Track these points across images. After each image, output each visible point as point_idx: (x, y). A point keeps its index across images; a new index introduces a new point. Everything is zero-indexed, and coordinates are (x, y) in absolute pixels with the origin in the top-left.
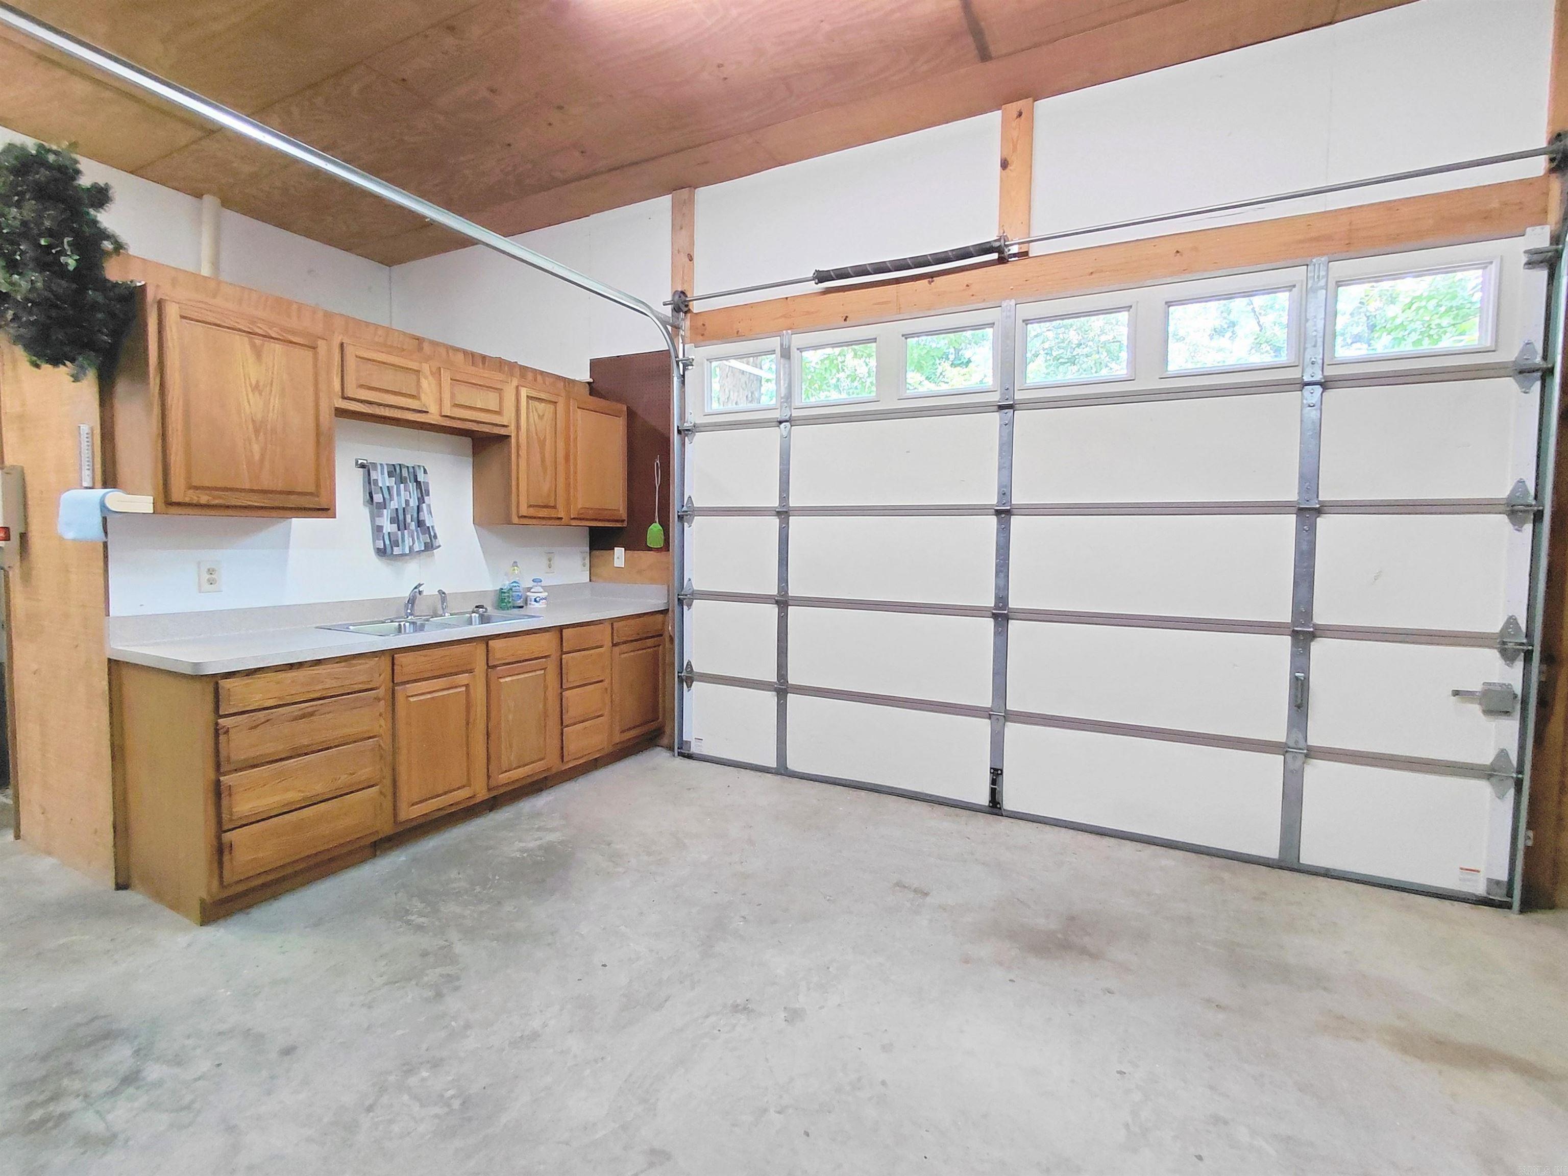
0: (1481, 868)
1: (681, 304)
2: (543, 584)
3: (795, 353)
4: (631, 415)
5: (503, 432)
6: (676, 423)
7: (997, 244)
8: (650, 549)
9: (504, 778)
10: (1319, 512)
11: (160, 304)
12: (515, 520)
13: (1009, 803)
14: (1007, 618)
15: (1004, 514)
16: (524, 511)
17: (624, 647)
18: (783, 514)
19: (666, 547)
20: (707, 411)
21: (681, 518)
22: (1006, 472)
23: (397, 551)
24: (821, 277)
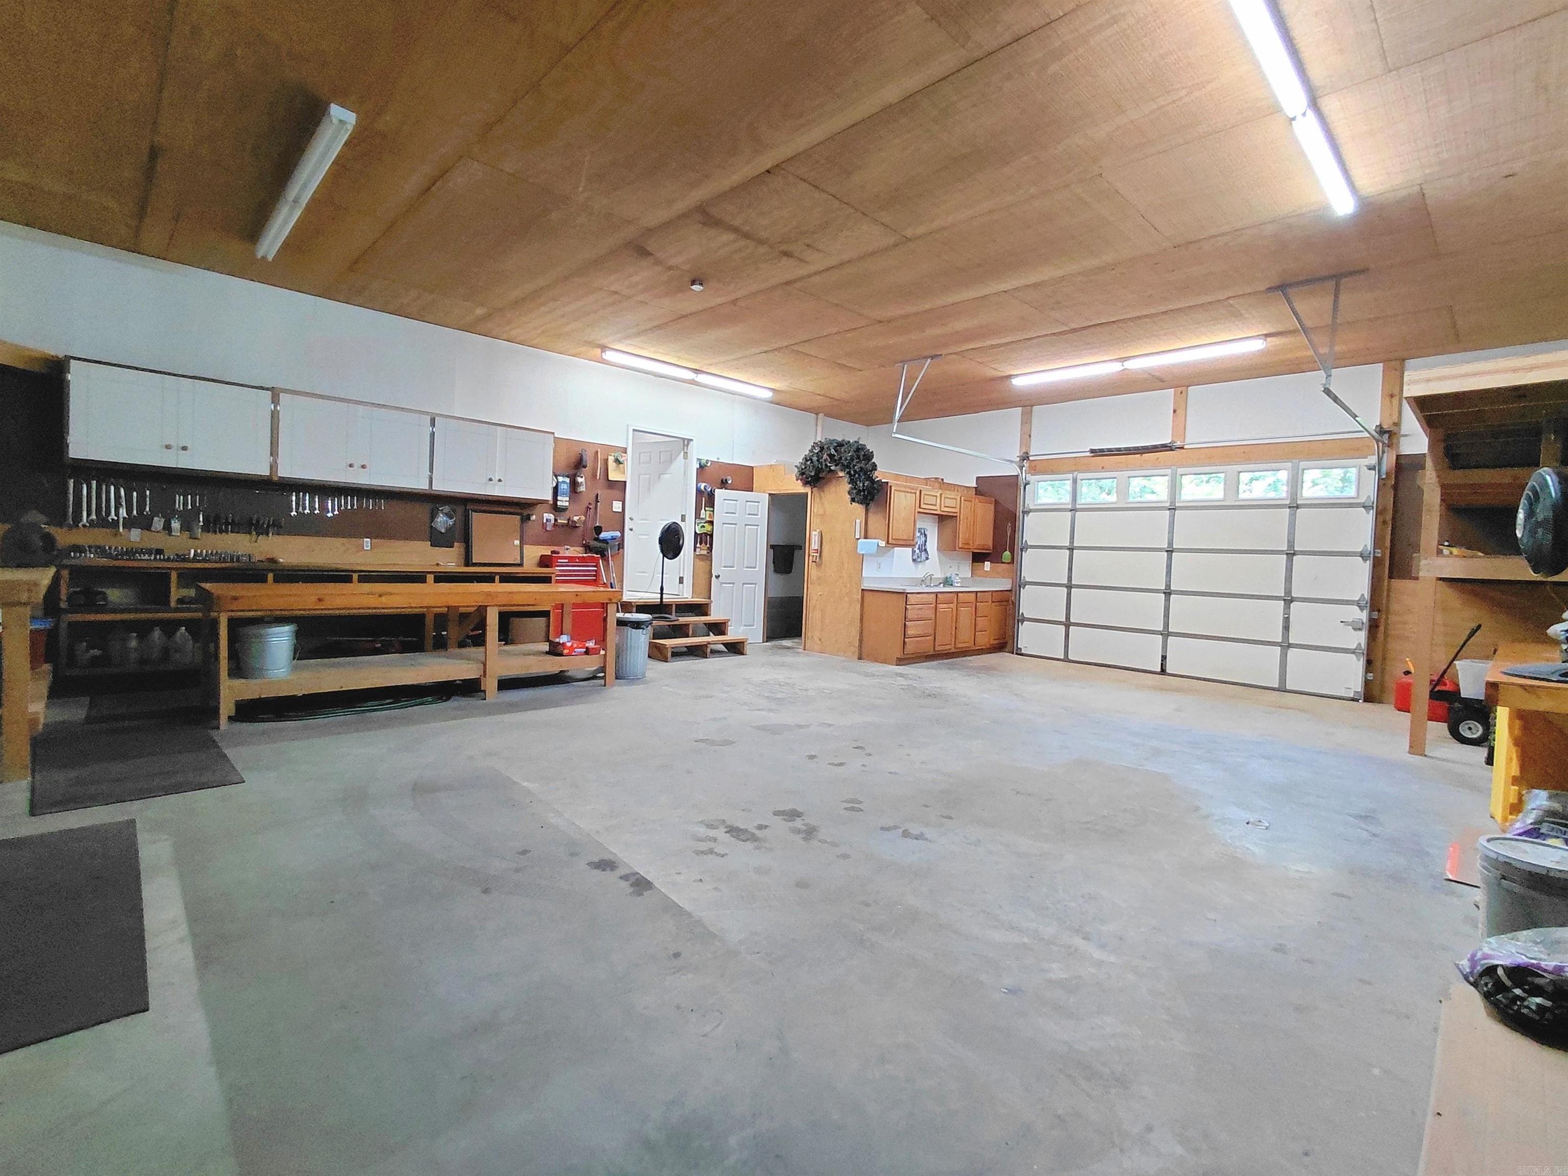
0: (1352, 687)
1: (1025, 457)
2: (960, 576)
3: (1079, 481)
4: (996, 503)
5: (955, 515)
6: (1021, 508)
7: (1169, 445)
8: (1004, 563)
9: (960, 645)
10: (1294, 554)
11: (891, 487)
12: (957, 549)
13: (1169, 670)
14: (1170, 594)
15: (1170, 552)
16: (960, 546)
17: (995, 603)
18: (1071, 549)
19: (1012, 562)
20: (1036, 503)
21: (1022, 550)
22: (1171, 535)
23: (919, 560)
24: (1092, 451)
